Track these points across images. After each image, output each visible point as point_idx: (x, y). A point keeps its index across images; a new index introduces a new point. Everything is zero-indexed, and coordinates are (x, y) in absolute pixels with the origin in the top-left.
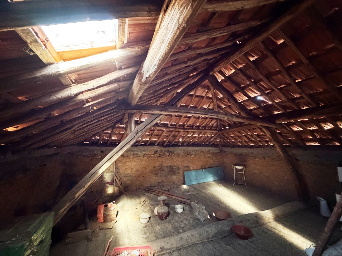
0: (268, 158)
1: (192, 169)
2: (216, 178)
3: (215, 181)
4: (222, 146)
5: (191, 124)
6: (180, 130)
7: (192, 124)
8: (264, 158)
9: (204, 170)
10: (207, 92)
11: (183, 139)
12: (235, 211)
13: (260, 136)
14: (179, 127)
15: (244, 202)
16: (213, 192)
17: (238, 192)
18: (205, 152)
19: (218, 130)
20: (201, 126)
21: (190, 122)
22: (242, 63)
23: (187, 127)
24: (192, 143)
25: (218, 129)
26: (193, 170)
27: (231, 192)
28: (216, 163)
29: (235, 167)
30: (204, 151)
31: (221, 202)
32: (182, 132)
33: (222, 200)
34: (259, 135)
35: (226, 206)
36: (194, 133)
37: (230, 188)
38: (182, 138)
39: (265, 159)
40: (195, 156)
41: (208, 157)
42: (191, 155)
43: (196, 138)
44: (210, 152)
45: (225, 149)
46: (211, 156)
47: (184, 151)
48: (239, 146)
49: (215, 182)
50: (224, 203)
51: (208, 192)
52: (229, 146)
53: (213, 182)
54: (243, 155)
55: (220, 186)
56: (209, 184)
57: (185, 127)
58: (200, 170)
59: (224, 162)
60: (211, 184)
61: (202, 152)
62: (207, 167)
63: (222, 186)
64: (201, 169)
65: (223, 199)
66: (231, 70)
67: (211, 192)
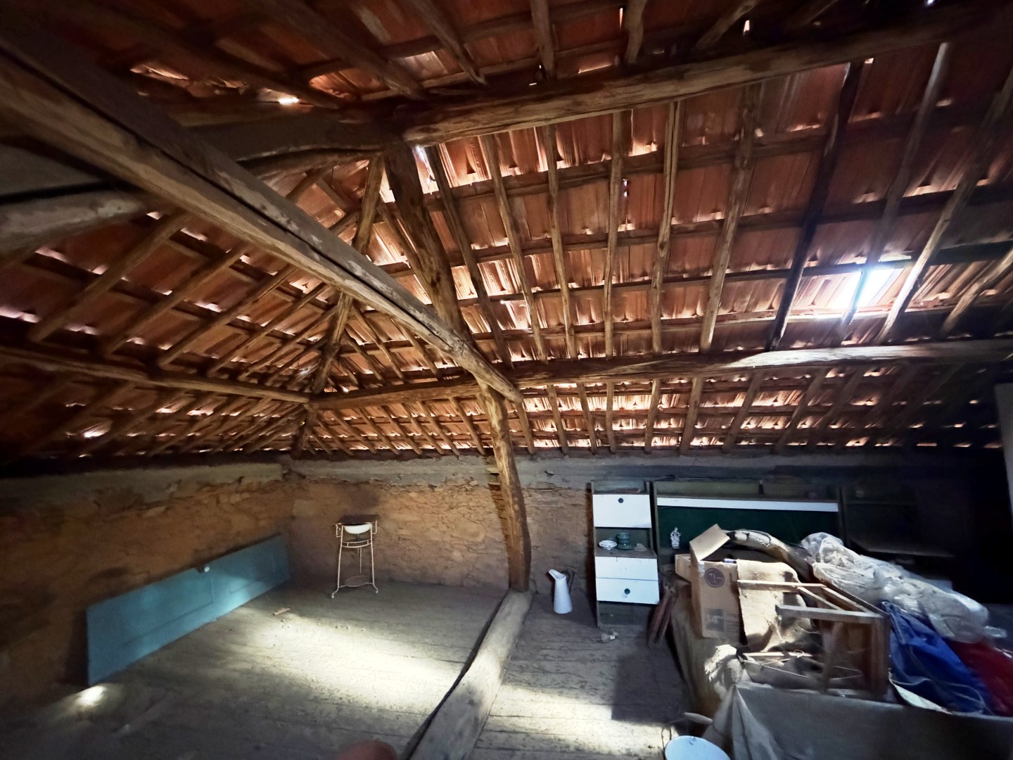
0: (442, 486)
1: (140, 578)
2: (259, 588)
3: (253, 603)
4: (295, 458)
5: (201, 352)
6: (125, 377)
7: (205, 355)
8: (432, 487)
9: (207, 569)
10: (342, 222)
11: (114, 428)
12: (381, 710)
13: (442, 424)
14: (118, 358)
15: (393, 655)
16: (259, 660)
17: (358, 620)
18: (222, 485)
19: (308, 393)
20: (247, 371)
21: (200, 346)
22: (516, 162)
23: (173, 363)
24: (163, 448)
25: (307, 391)
26: (148, 581)
27: (332, 630)
28: (262, 523)
29: (344, 531)
30: (219, 481)
31: (311, 697)
32: (131, 386)
33: (313, 686)
34: (441, 419)
35: (340, 706)
36: (199, 398)
37: (323, 616)
38: (109, 423)
39: (436, 490)
40: (167, 509)
41: (233, 505)
42: (145, 507)
43: (197, 426)
44: (245, 482)
45: (306, 468)
46: (243, 500)
47: (100, 492)
48: (358, 455)
49: (257, 608)
50: (327, 694)
51: (235, 670)
52: (321, 455)
53: (245, 611)
54: (367, 483)
55: (281, 618)
56: (230, 628)
57: (165, 363)
58: (187, 573)
59: (293, 518)
60: (238, 622)
61: (207, 484)
62: (223, 550)
63: (291, 616)
64: (191, 566)
65: (315, 679)
66: (471, 171)
67: (253, 661)
